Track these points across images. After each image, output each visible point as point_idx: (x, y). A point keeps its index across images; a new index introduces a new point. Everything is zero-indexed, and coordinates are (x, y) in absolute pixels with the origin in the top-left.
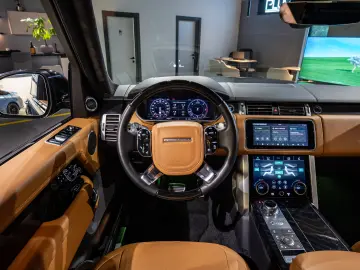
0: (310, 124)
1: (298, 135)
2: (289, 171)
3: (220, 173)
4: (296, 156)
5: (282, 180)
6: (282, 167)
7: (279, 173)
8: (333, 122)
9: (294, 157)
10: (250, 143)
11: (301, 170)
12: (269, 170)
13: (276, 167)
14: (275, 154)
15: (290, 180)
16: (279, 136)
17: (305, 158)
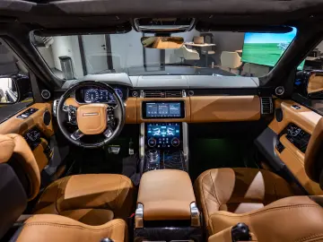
0: (182, 103)
1: (175, 109)
2: (170, 132)
3: (116, 132)
4: (175, 123)
5: (165, 138)
6: (166, 130)
7: (164, 134)
8: (196, 102)
9: (173, 123)
10: (144, 115)
11: (177, 131)
12: (157, 132)
13: (161, 130)
14: (161, 121)
15: (170, 137)
16: (163, 110)
17: (180, 124)
